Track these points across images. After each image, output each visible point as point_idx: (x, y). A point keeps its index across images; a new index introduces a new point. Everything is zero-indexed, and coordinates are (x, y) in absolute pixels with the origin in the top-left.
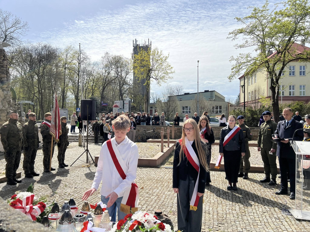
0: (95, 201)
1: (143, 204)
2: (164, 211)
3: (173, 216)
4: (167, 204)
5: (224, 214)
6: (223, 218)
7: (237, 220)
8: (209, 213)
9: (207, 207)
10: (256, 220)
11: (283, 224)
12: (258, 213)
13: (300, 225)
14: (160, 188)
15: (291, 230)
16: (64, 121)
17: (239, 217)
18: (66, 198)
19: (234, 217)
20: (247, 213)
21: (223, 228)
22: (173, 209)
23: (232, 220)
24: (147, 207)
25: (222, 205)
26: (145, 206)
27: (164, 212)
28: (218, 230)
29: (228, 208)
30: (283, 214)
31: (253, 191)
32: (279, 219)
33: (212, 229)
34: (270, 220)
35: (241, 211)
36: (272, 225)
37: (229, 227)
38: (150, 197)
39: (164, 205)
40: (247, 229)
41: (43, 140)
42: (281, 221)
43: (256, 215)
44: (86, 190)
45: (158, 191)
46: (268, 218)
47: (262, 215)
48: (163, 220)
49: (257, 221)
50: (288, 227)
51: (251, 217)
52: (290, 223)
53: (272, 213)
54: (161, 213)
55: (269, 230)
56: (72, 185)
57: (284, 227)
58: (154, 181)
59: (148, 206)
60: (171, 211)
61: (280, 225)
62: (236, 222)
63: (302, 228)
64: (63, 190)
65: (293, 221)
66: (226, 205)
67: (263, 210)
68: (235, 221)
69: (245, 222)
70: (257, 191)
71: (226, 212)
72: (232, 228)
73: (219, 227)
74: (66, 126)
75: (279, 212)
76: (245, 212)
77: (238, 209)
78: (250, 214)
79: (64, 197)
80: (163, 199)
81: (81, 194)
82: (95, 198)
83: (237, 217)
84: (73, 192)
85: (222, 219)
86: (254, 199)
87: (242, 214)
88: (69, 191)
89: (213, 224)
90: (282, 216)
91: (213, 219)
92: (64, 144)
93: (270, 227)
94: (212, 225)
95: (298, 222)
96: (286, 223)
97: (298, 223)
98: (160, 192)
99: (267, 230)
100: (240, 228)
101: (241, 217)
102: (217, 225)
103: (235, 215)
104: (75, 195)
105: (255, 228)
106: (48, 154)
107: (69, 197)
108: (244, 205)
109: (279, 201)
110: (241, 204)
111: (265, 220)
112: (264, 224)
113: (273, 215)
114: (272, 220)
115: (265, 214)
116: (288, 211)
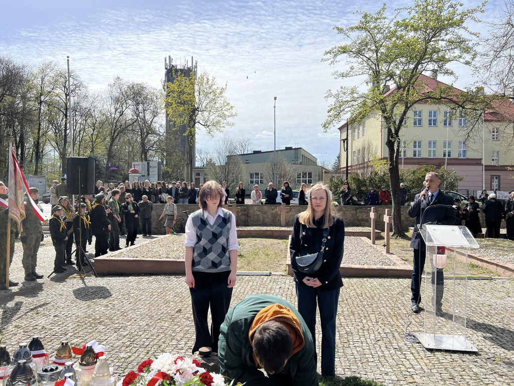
0: (92, 338)
1: (179, 339)
10: (366, 353)
11: (407, 358)
12: (368, 342)
13: (432, 358)
15: (420, 366)
16: (33, 197)
17: (339, 351)
20: (351, 343)
24: (186, 343)
26: (183, 342)
30: (406, 342)
31: (361, 307)
32: (400, 349)
34: (386, 353)
35: (342, 340)
36: (390, 360)
40: (352, 370)
42: (404, 353)
43: (365, 345)
44: (76, 319)
46: (383, 348)
47: (375, 345)
49: (367, 356)
50: (414, 362)
51: (358, 349)
52: (416, 355)
53: (390, 341)
54: (210, 353)
55: (386, 369)
56: (49, 312)
57: (408, 362)
59: (188, 341)
61: (402, 360)
63: (436, 362)
64: (32, 320)
65: (422, 351)
67: (377, 337)
69: (348, 359)
70: (367, 306)
75: (400, 338)
76: (349, 341)
78: (356, 345)
81: (66, 327)
82: (93, 332)
84: (51, 324)
86: (362, 320)
87: (344, 345)
88: (43, 322)
90: (406, 344)
92: (35, 238)
93: (388, 364)
95: (429, 353)
96: (411, 355)
97: (429, 355)
99: (383, 369)
100: (340, 369)
101: (342, 351)
104: (54, 330)
105: (365, 367)
107: (41, 333)
108: (347, 329)
109: (400, 321)
110: (342, 328)
111: (380, 354)
112: (378, 359)
113: (392, 343)
114: (389, 351)
115: (379, 344)
116: (413, 336)
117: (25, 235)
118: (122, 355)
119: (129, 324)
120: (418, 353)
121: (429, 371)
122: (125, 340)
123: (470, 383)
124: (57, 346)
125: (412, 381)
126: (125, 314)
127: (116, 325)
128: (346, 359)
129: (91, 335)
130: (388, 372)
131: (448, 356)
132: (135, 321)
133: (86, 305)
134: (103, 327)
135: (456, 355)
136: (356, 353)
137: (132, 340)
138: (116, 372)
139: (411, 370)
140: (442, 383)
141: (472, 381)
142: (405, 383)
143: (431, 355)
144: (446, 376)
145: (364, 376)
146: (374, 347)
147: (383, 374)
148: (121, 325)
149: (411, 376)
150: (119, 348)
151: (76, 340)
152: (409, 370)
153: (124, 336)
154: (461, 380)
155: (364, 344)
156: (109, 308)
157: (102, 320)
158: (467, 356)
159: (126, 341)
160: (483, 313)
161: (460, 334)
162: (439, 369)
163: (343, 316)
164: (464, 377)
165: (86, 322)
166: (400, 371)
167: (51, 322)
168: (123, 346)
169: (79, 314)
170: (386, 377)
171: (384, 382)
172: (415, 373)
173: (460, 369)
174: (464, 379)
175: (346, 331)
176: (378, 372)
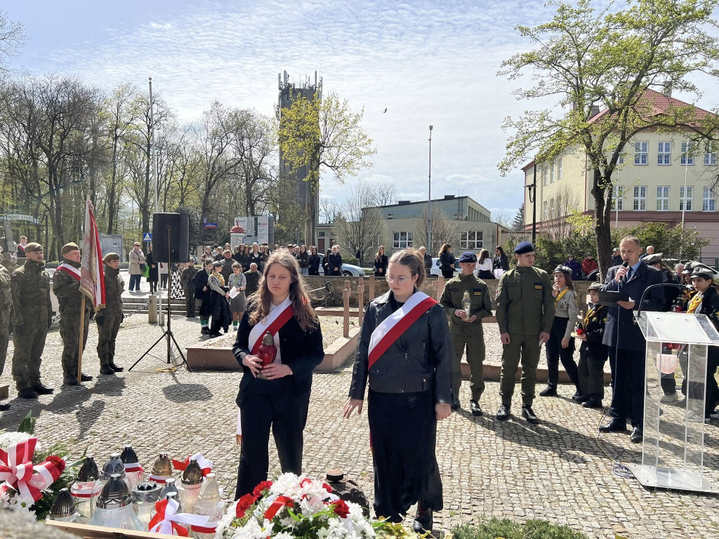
0: (187, 451)
2: (350, 471)
3: (370, 484)
4: (355, 455)
5: (485, 477)
6: (481, 485)
7: (513, 491)
8: (452, 476)
9: (447, 462)
10: (556, 489)
11: (616, 498)
12: (560, 474)
13: (652, 499)
15: (633, 511)
16: (113, 265)
17: (518, 484)
18: (116, 445)
19: (506, 482)
20: (535, 474)
21: (481, 508)
22: (370, 467)
23: (502, 491)
24: (308, 464)
25: (480, 457)
27: (349, 475)
28: (470, 514)
29: (495, 463)
30: (615, 476)
32: (606, 486)
33: (458, 512)
34: (586, 490)
35: (522, 469)
36: (591, 500)
37: (495, 505)
38: (317, 441)
39: (349, 458)
40: (536, 511)
41: (61, 309)
42: (611, 490)
43: (555, 477)
44: (166, 426)
45: (334, 426)
46: (581, 484)
47: (570, 479)
48: (346, 492)
49: (557, 493)
50: (625, 505)
51: (545, 483)
52: (629, 495)
53: (591, 474)
54: (341, 477)
55: (584, 512)
56: (132, 415)
57: (617, 504)
59: (312, 461)
60: (364, 472)
61: (608, 500)
62: (511, 495)
63: (658, 506)
64: (111, 426)
65: (638, 490)
66: (490, 456)
67: (572, 467)
68: (508, 493)
69: (530, 495)
70: (559, 424)
71: (490, 472)
72: (502, 509)
73: (473, 505)
74: (118, 275)
75: (606, 470)
76: (532, 471)
77: (517, 466)
78: (543, 477)
79: (112, 444)
80: (347, 446)
81: (153, 436)
82: (188, 444)
83: (514, 482)
84: (135, 431)
85: (479, 488)
87: (525, 476)
88: (126, 429)
89: (459, 500)
90: (614, 479)
91: (461, 489)
92: (114, 319)
93: (587, 505)
94: (457, 503)
95: (647, 493)
96: (622, 494)
97: (648, 496)
98: (340, 429)
99: (580, 512)
101: (522, 484)
102: (468, 501)
103: (509, 479)
105: (554, 508)
106: (74, 342)
107: (124, 442)
108: (529, 455)
109: (608, 447)
110: (522, 453)
111: (576, 490)
112: (573, 498)
113: (593, 477)
114: (590, 488)
115: (575, 476)
116: (626, 468)
117: (101, 315)
118: (225, 475)
119: (234, 435)
120: (632, 492)
121: (647, 517)
122: (228, 456)
123: (705, 536)
124: (143, 460)
125: (621, 529)
126: (229, 422)
127: (218, 436)
128: (527, 495)
129: (186, 448)
130: (587, 516)
131: (676, 498)
133: (178, 408)
134: (200, 438)
135: (687, 497)
136: (542, 487)
139: (622, 515)
140: (665, 534)
141: (709, 534)
142: (611, 532)
143: (650, 496)
144: (671, 526)
145: (552, 520)
146: (568, 481)
147: (580, 519)
148: (224, 437)
149: (621, 523)
150: (221, 466)
152: (618, 515)
153: (228, 451)
154: (693, 532)
156: (207, 414)
157: (199, 428)
158: (704, 498)
159: (230, 457)
162: (662, 516)
163: (525, 436)
164: (698, 528)
165: (179, 430)
166: (605, 515)
167: (135, 429)
168: (227, 464)
169: (170, 419)
170: (584, 523)
171: (582, 529)
172: (625, 519)
173: (692, 517)
174: (698, 531)
175: (528, 457)
176: (573, 515)
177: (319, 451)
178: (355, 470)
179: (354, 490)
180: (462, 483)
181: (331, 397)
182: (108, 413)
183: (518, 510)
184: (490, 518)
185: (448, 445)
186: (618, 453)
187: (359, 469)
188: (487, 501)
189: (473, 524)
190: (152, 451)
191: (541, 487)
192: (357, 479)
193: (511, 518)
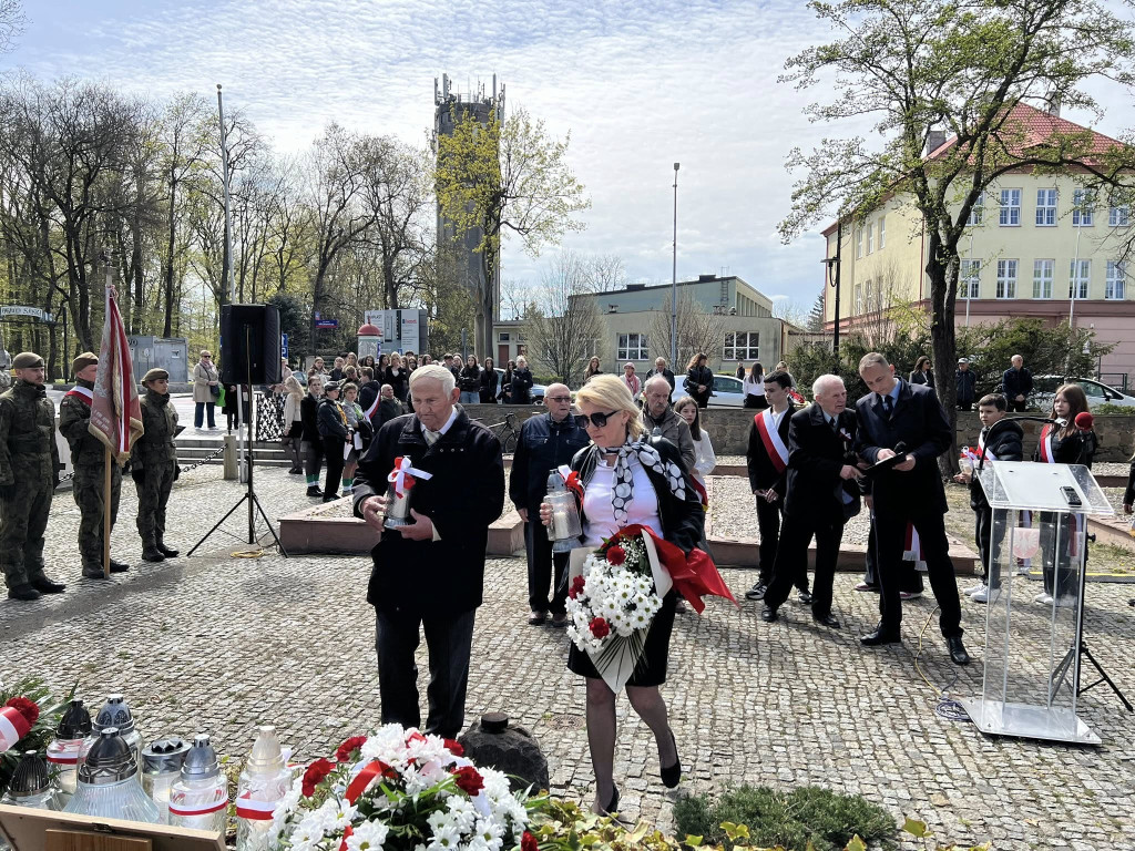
0: (271, 683)
2: (526, 713)
3: (556, 733)
4: (535, 688)
5: (736, 720)
6: (730, 734)
7: (779, 742)
8: (685, 720)
9: (678, 697)
10: (847, 738)
11: (938, 752)
12: (854, 715)
13: (994, 754)
14: (515, 632)
15: (964, 772)
16: (158, 387)
17: (788, 731)
18: (160, 674)
20: (816, 715)
21: (727, 769)
22: (558, 706)
23: (761, 743)
25: (732, 689)
27: (524, 719)
28: (709, 779)
29: (753, 699)
30: (939, 718)
32: (924, 733)
33: (690, 776)
34: (892, 739)
35: (795, 707)
36: (899, 756)
37: (749, 765)
39: (526, 693)
40: (812, 773)
41: (75, 459)
42: (931, 741)
43: (847, 720)
44: (240, 644)
45: (506, 642)
46: (886, 730)
47: (868, 722)
48: (512, 747)
49: (848, 744)
50: (952, 763)
51: (830, 728)
52: (960, 747)
53: (903, 715)
54: (505, 723)
55: (887, 775)
56: (187, 627)
57: (939, 762)
58: (495, 606)
60: (548, 714)
61: (925, 755)
62: (775, 748)
63: (1003, 764)
64: (154, 643)
65: (974, 740)
66: (746, 687)
67: (873, 704)
68: (770, 747)
69: (805, 749)
71: (745, 712)
72: (759, 770)
73: (716, 765)
74: (168, 404)
75: (926, 709)
76: (810, 711)
77: (788, 703)
78: (826, 719)
79: (152, 672)
80: (524, 673)
81: (219, 660)
82: (273, 671)
83: (781, 729)
84: (191, 651)
85: (726, 738)
86: (845, 666)
87: (799, 718)
88: (176, 648)
89: (694, 758)
90: (938, 723)
91: (697, 740)
92: (162, 474)
93: (892, 763)
94: (690, 762)
95: (988, 745)
96: (948, 747)
97: (988, 749)
98: (515, 647)
99: (881, 774)
100: (786, 770)
101: (794, 731)
102: (708, 759)
103: (774, 724)
105: (840, 768)
106: (96, 511)
108: (809, 685)
110: (798, 682)
111: (878, 741)
112: (871, 752)
113: (906, 719)
114: (899, 736)
115: (877, 719)
116: (957, 706)
117: (141, 466)
118: (330, 721)
119: (347, 657)
120: (964, 742)
121: (984, 782)
122: (336, 690)
123: (1074, 812)
124: (200, 698)
125: (947, 802)
126: (340, 637)
127: (322, 659)
128: (801, 749)
129: (268, 678)
130: (891, 781)
131: (1032, 753)
132: (360, 651)
133: (262, 615)
134: (294, 662)
135: (1050, 750)
136: (824, 736)
137: (351, 691)
138: (316, 754)
139: (945, 778)
140: (1012, 809)
141: (1080, 809)
142: (927, 806)
143: (992, 749)
144: (1021, 795)
145: (836, 787)
146: (867, 726)
147: (880, 785)
148: (330, 659)
149: (943, 792)
150: (323, 706)
151: (240, 686)
152: (939, 779)
153: (336, 683)
154: (1055, 805)
155: (845, 719)
156: (307, 624)
157: (291, 647)
158: (1077, 753)
159: (339, 693)
160: (1126, 658)
161: (1067, 703)
162: (1009, 780)
163: (804, 656)
164: (1062, 799)
165: (261, 650)
166: (919, 779)
167: (191, 647)
168: (332, 703)
169: (247, 633)
170: (886, 792)
171: (881, 802)
172: (951, 786)
173: (1056, 782)
174: (1062, 804)
175: (807, 689)
176: (870, 779)
177: (479, 682)
178: (534, 711)
179: (524, 743)
180: (700, 731)
181: (504, 597)
182: (149, 624)
183: (784, 771)
184: (739, 786)
185: (682, 671)
186: (948, 681)
187: (540, 709)
188: (737, 758)
189: (712, 795)
190: (216, 682)
191: (822, 735)
192: (536, 725)
193: (772, 785)
